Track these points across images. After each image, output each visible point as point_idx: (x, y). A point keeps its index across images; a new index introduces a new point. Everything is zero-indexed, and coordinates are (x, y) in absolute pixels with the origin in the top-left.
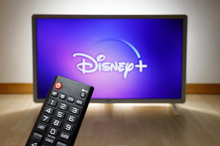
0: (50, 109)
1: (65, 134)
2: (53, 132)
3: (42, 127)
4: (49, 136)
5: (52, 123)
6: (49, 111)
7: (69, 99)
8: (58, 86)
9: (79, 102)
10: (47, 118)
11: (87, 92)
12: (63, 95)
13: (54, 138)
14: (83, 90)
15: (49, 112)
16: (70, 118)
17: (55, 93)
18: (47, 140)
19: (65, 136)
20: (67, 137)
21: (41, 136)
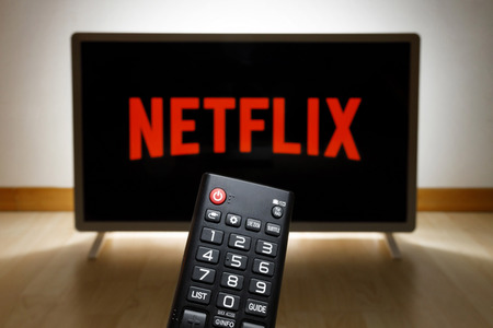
0: (211, 252)
1: (256, 303)
2: (229, 302)
3: (200, 295)
4: (220, 312)
5: (223, 283)
6: (209, 255)
7: (250, 223)
8: (217, 197)
9: (272, 228)
10: (208, 272)
11: (284, 204)
12: (234, 217)
13: (233, 315)
14: (276, 202)
15: (210, 258)
16: (261, 267)
17: (213, 214)
18: (218, 322)
19: (258, 307)
20: (262, 309)
21: (204, 316)
